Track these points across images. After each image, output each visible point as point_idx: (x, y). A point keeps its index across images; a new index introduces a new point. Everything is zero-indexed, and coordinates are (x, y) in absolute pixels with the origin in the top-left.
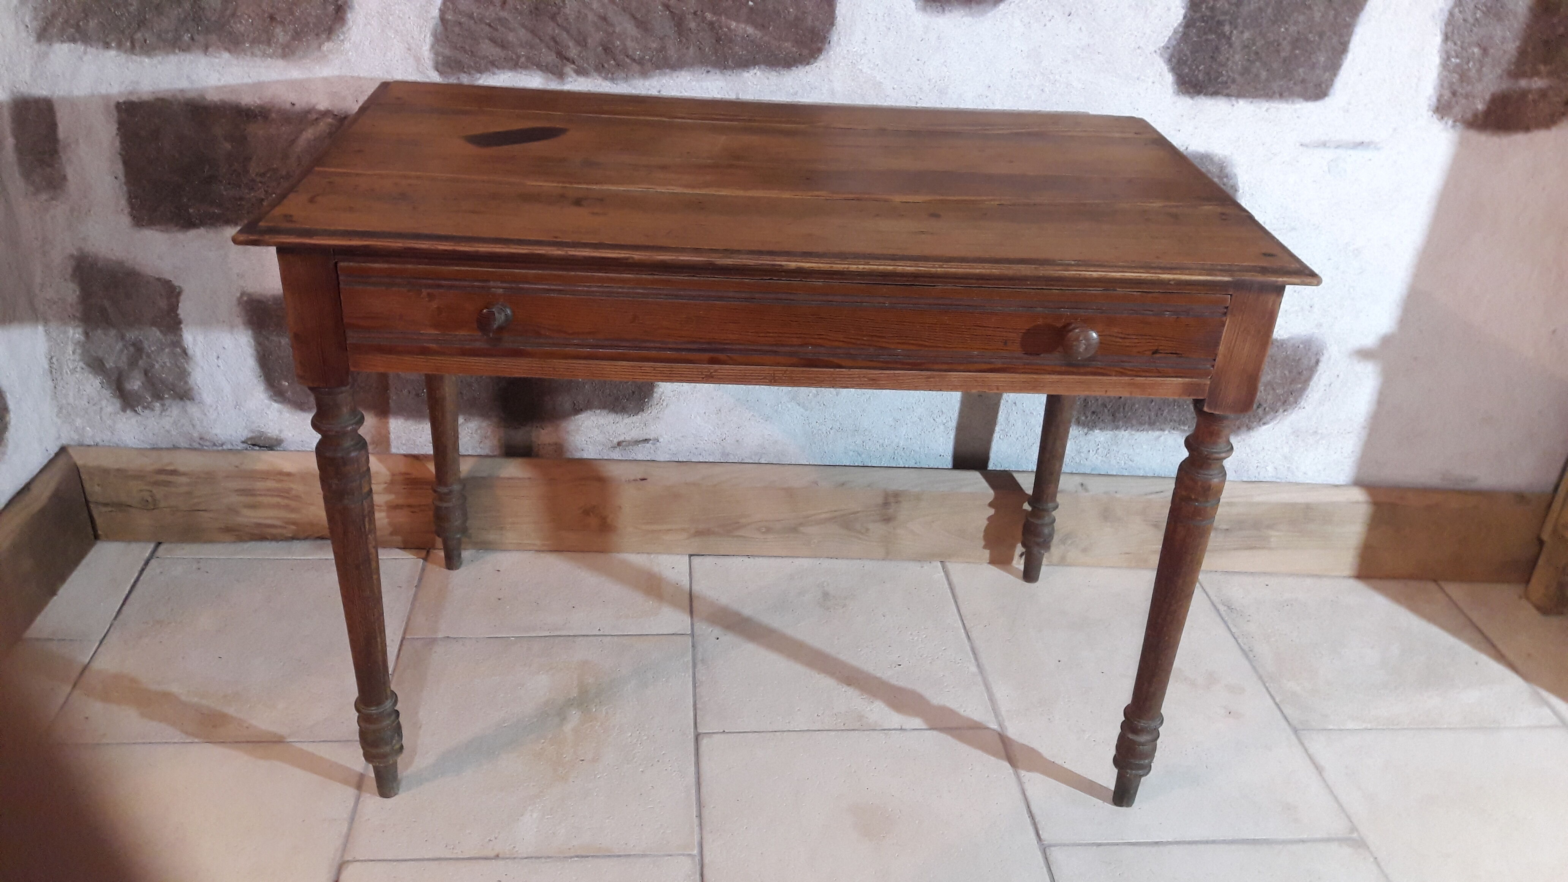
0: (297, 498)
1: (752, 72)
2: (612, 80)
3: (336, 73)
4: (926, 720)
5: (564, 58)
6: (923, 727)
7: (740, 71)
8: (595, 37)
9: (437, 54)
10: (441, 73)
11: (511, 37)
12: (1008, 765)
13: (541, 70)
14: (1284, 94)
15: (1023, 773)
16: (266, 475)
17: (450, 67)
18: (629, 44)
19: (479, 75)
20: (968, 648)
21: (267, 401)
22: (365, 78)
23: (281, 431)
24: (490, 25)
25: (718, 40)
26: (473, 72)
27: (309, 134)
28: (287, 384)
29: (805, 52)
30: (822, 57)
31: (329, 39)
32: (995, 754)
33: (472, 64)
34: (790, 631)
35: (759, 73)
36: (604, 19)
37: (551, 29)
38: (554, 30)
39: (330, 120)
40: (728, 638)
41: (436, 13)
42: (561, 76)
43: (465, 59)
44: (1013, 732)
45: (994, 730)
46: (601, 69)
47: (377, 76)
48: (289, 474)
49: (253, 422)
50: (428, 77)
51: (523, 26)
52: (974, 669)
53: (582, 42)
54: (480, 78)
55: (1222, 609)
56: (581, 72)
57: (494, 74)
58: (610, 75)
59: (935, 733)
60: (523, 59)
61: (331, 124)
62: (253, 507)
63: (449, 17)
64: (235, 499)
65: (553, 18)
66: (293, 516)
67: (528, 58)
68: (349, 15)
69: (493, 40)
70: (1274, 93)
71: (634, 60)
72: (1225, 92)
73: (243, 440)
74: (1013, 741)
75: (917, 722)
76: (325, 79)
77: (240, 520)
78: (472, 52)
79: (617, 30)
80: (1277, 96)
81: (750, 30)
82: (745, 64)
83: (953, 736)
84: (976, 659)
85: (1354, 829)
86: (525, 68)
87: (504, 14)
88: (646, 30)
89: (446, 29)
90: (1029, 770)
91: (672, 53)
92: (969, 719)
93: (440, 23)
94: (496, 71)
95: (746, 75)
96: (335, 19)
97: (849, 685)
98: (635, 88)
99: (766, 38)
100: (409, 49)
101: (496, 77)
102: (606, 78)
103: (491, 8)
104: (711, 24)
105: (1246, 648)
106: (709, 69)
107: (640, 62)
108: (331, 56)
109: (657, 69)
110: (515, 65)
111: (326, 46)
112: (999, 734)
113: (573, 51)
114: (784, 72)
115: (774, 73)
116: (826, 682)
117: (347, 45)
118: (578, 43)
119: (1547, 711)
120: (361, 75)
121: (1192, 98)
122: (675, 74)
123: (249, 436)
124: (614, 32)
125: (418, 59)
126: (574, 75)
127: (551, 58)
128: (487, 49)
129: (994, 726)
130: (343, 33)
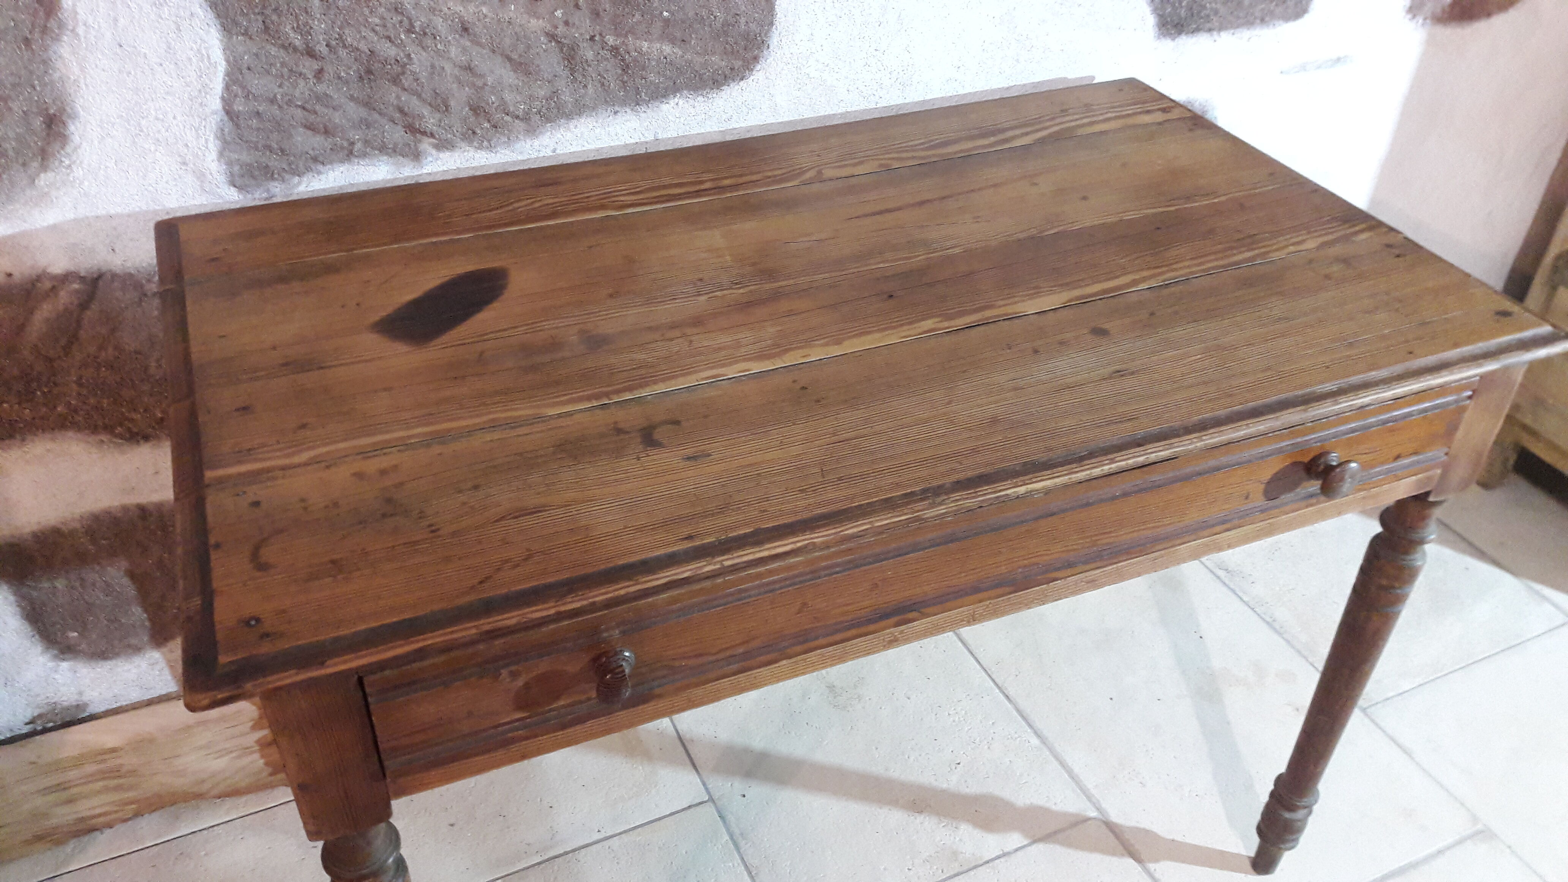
0: (133, 772)
1: (672, 102)
2: (490, 148)
3: (70, 216)
4: (1024, 832)
5: (414, 130)
6: (1026, 842)
7: (657, 104)
8: (459, 98)
9: (230, 164)
10: (240, 188)
11: (337, 118)
12: (1131, 861)
13: (387, 154)
14: (1267, 19)
15: (1152, 866)
16: (79, 761)
17: (253, 177)
18: (508, 97)
19: (296, 179)
20: (1015, 713)
21: (51, 664)
22: (120, 216)
23: (81, 693)
24: (304, 108)
25: (625, 68)
26: (287, 176)
27: (45, 312)
28: (76, 634)
29: (738, 64)
30: (758, 67)
31: (44, 167)
32: (1114, 854)
33: (285, 166)
34: (820, 757)
35: (681, 102)
36: (469, 68)
37: (392, 94)
38: (398, 97)
39: (76, 286)
40: (757, 791)
41: (216, 104)
42: (416, 156)
43: (274, 162)
44: (1116, 817)
45: (1094, 819)
46: (470, 136)
47: (137, 209)
48: (113, 750)
49: (38, 695)
50: (221, 197)
51: (352, 98)
52: (1035, 741)
53: (441, 105)
54: (299, 183)
55: (1221, 573)
56: (444, 145)
57: (319, 173)
58: (485, 143)
59: (1041, 846)
60: (358, 146)
61: (77, 291)
62: (70, 801)
63: (239, 106)
64: (40, 802)
65: (395, 80)
66: (131, 794)
67: (366, 142)
68: (72, 128)
69: (309, 127)
70: (1255, 18)
71: (517, 117)
72: (1208, 25)
73: (27, 721)
74: (1121, 826)
75: (1015, 839)
76: (54, 228)
77: (54, 821)
78: (282, 151)
79: (490, 80)
80: (1258, 21)
81: (667, 49)
82: (660, 94)
83: (1063, 843)
84: (1030, 726)
85: (1475, 819)
86: (364, 155)
87: (321, 88)
88: (528, 73)
89: (237, 126)
90: (1157, 861)
91: (567, 97)
92: (1065, 815)
93: (226, 118)
94: (320, 167)
95: (664, 107)
96: (48, 135)
97: (920, 812)
98: (521, 153)
99: (688, 56)
100: (184, 163)
101: (323, 177)
102: (480, 147)
103: (302, 83)
104: (615, 49)
105: (1268, 619)
106: (617, 108)
107: (525, 118)
108: (54, 193)
109: (546, 123)
110: (349, 154)
111: (44, 179)
112: (1101, 820)
113: (430, 120)
114: (713, 94)
115: (700, 98)
116: (894, 817)
117: (78, 172)
118: (436, 108)
119: (1548, 607)
120: (112, 212)
121: (1173, 39)
122: (572, 124)
123: (36, 714)
124: (485, 84)
125: (201, 176)
126: (434, 152)
127: (397, 134)
128: (303, 140)
129: (1093, 814)
130: (68, 155)
